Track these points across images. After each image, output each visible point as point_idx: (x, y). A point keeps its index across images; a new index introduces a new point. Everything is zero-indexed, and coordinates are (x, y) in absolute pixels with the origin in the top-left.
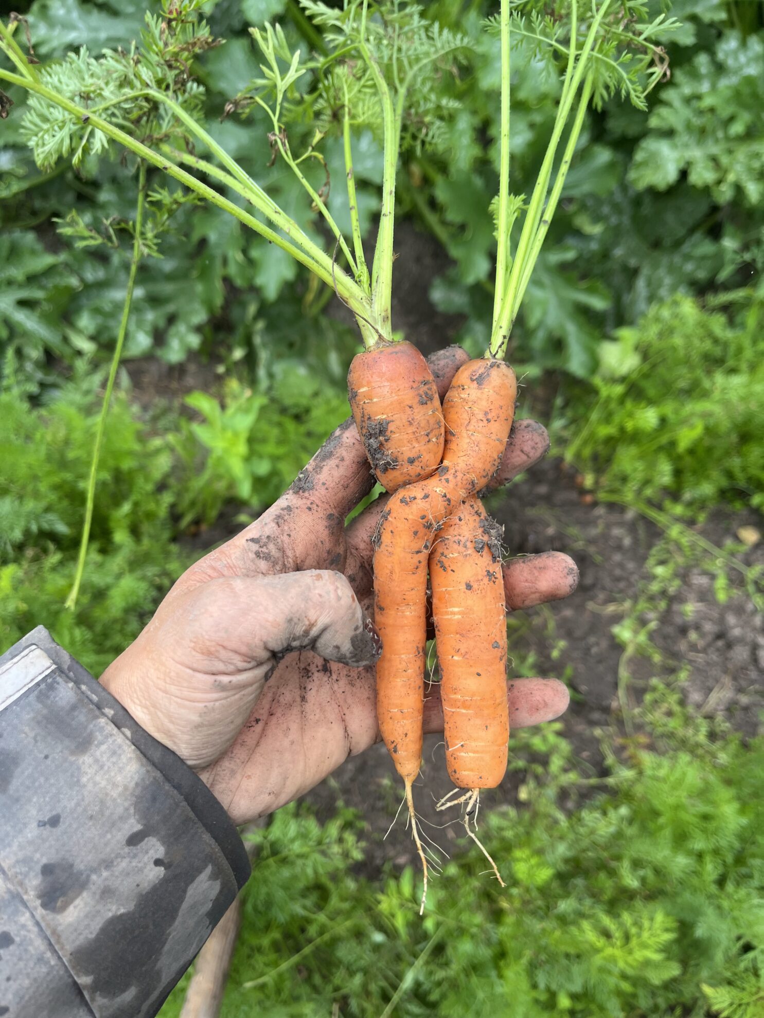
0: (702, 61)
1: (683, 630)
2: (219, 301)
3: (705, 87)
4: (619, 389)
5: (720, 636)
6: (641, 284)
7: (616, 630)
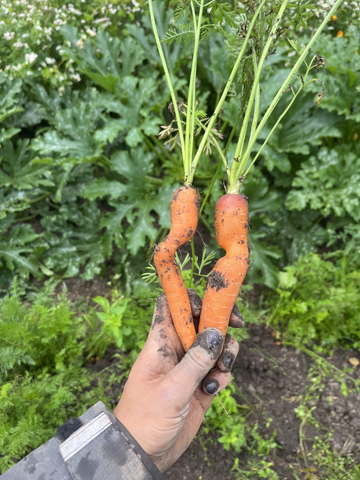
0: (312, 160)
1: (328, 411)
2: (110, 254)
3: (314, 169)
4: (288, 294)
5: (346, 413)
6: (294, 245)
7: (296, 410)
